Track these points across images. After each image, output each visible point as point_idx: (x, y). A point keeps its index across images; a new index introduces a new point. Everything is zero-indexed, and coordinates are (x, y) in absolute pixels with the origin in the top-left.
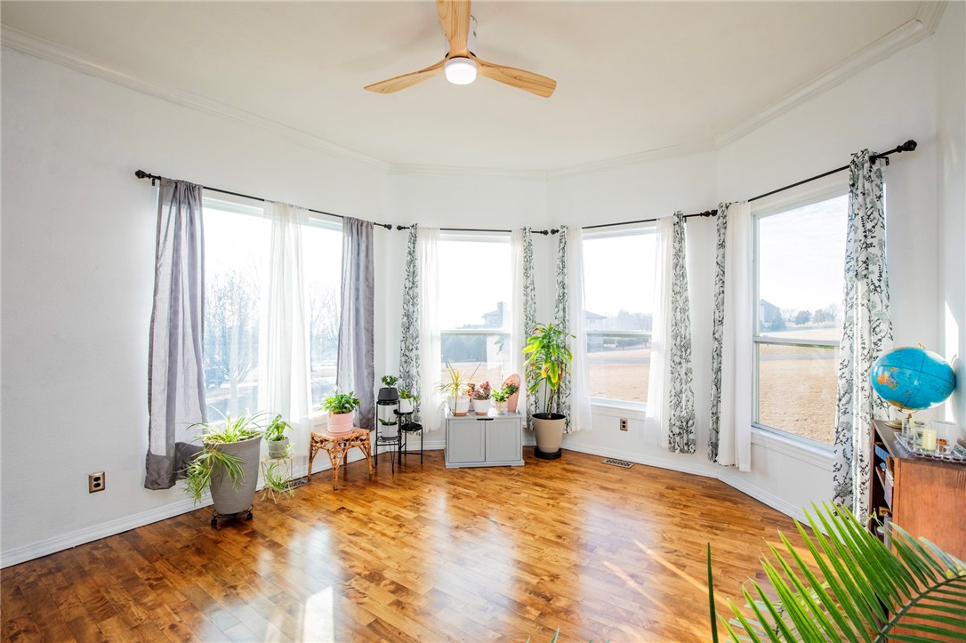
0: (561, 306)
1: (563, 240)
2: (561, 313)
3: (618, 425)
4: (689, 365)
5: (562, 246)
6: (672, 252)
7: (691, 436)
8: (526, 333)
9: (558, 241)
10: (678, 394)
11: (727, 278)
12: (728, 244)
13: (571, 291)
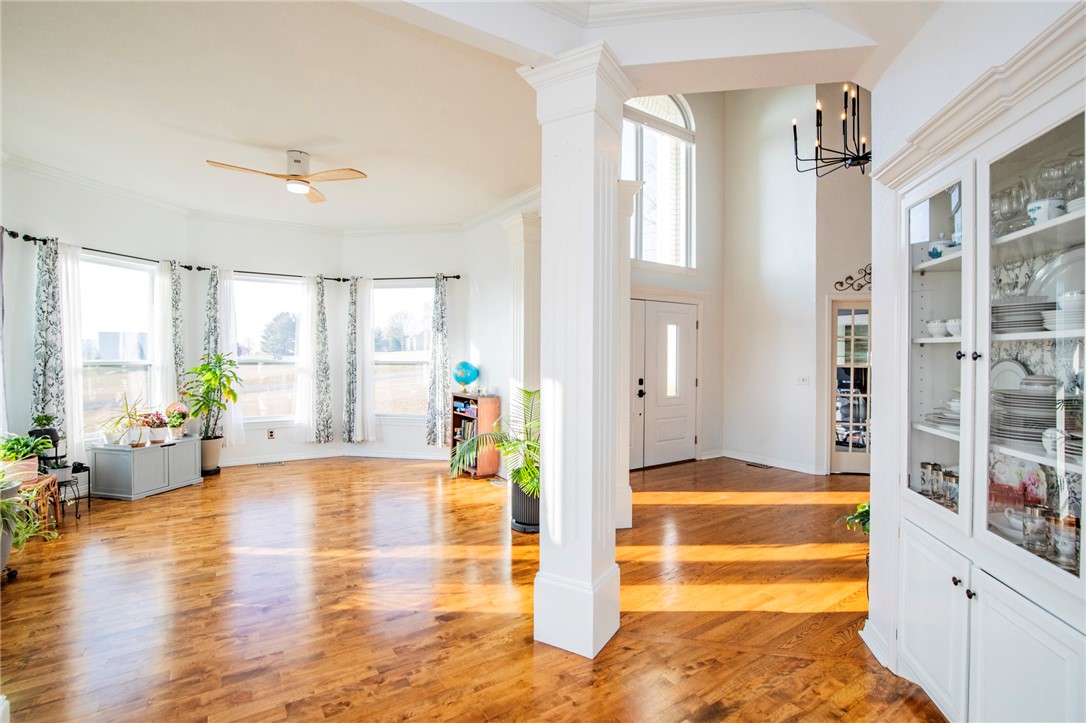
0: (212, 338)
1: (215, 279)
2: (212, 345)
3: (267, 435)
4: (329, 382)
5: (213, 284)
6: (316, 302)
7: (330, 430)
8: (176, 363)
9: (208, 280)
10: (321, 403)
11: (358, 324)
12: (358, 303)
13: (221, 325)
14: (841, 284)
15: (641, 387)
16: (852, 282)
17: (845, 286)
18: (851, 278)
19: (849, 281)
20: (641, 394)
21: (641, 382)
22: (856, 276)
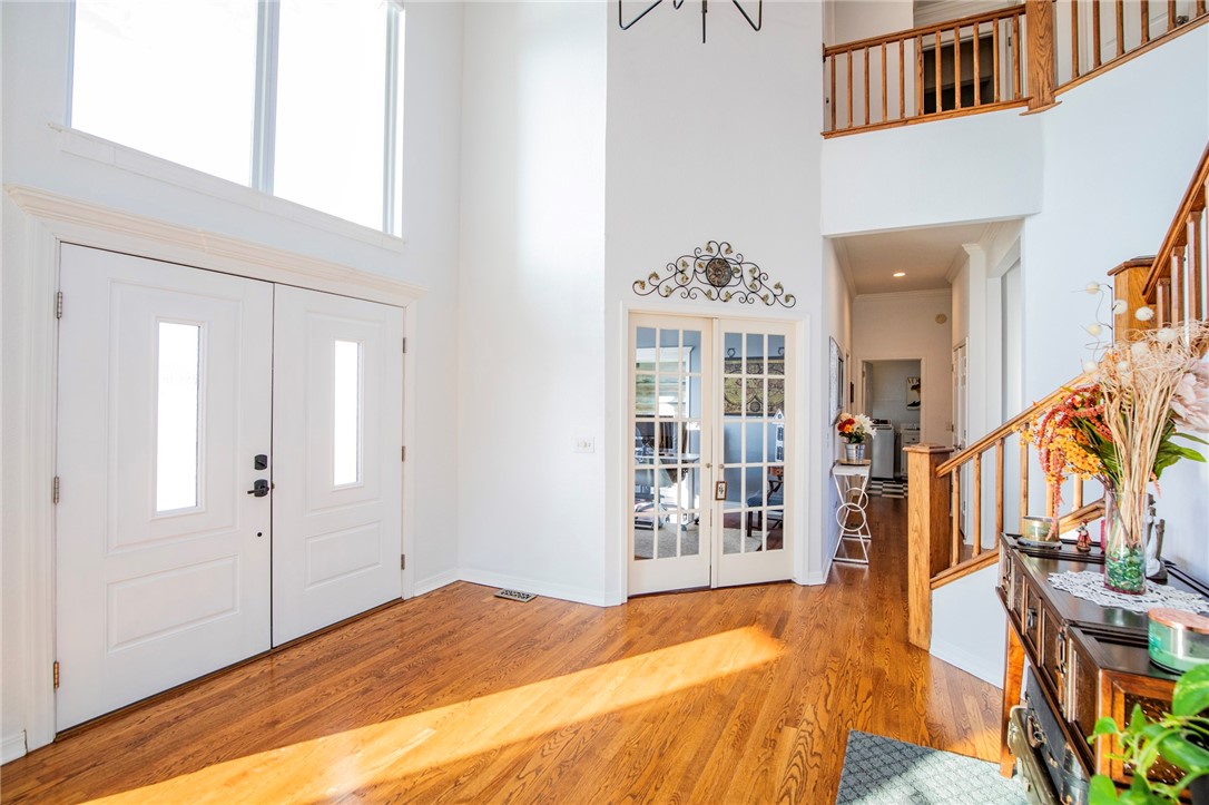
14: (643, 283)
15: (264, 475)
16: (657, 283)
17: (649, 288)
18: (655, 276)
19: (654, 281)
20: (261, 489)
21: (261, 463)
22: (663, 274)
